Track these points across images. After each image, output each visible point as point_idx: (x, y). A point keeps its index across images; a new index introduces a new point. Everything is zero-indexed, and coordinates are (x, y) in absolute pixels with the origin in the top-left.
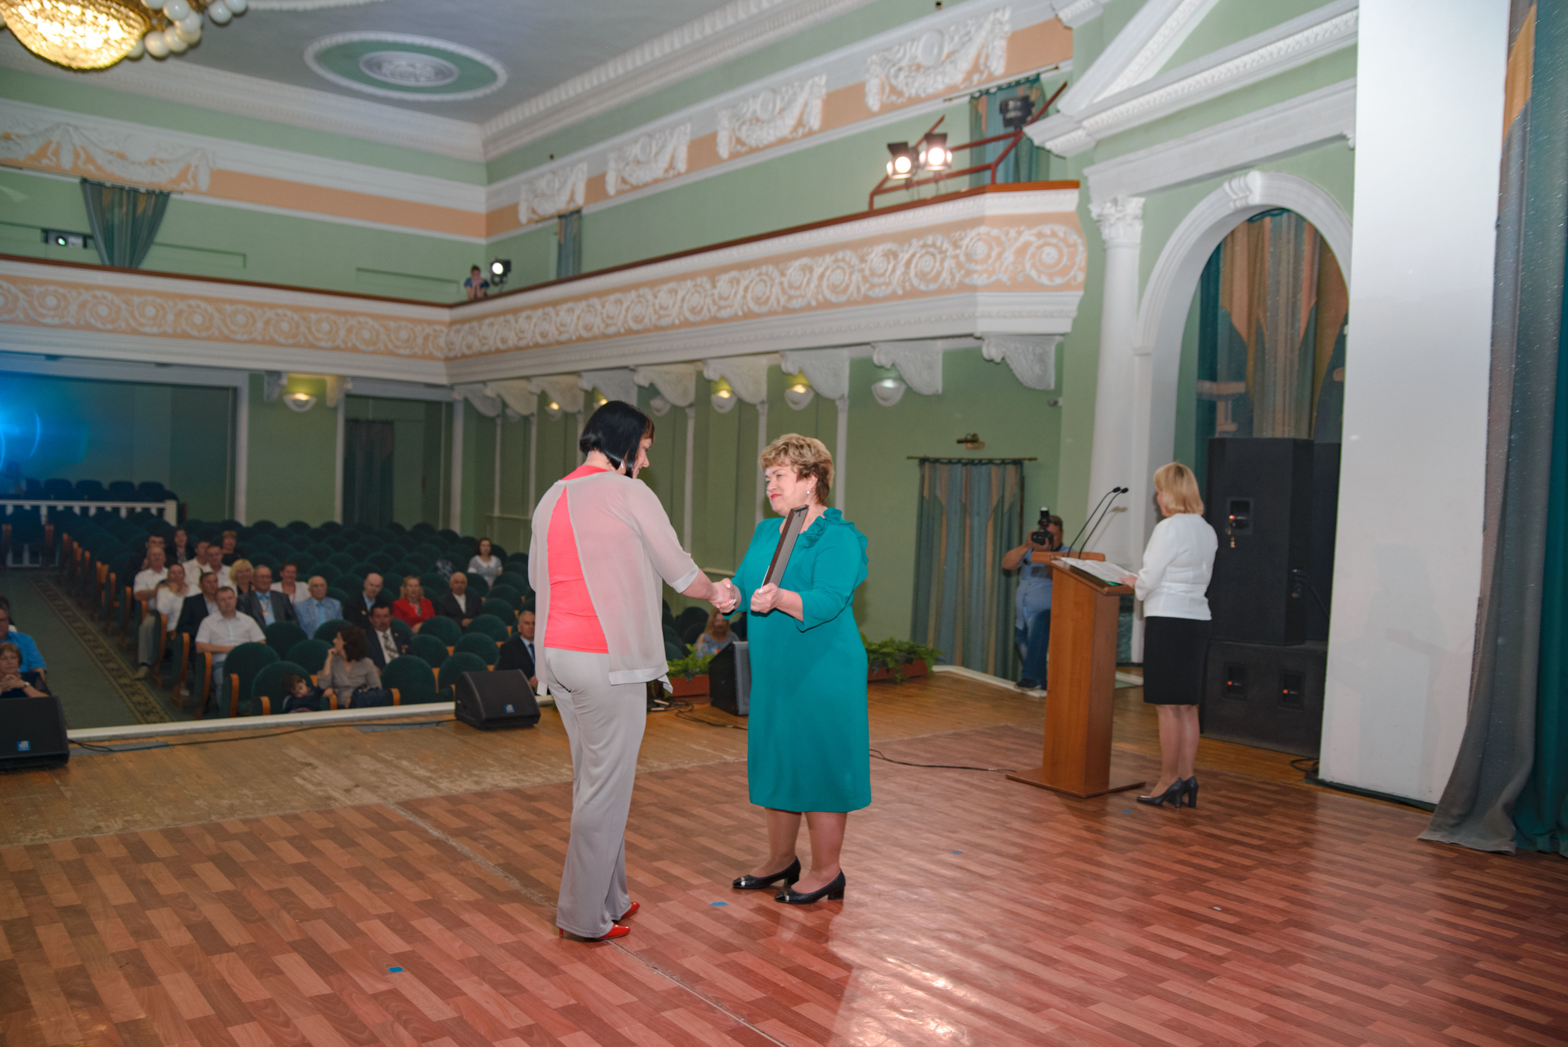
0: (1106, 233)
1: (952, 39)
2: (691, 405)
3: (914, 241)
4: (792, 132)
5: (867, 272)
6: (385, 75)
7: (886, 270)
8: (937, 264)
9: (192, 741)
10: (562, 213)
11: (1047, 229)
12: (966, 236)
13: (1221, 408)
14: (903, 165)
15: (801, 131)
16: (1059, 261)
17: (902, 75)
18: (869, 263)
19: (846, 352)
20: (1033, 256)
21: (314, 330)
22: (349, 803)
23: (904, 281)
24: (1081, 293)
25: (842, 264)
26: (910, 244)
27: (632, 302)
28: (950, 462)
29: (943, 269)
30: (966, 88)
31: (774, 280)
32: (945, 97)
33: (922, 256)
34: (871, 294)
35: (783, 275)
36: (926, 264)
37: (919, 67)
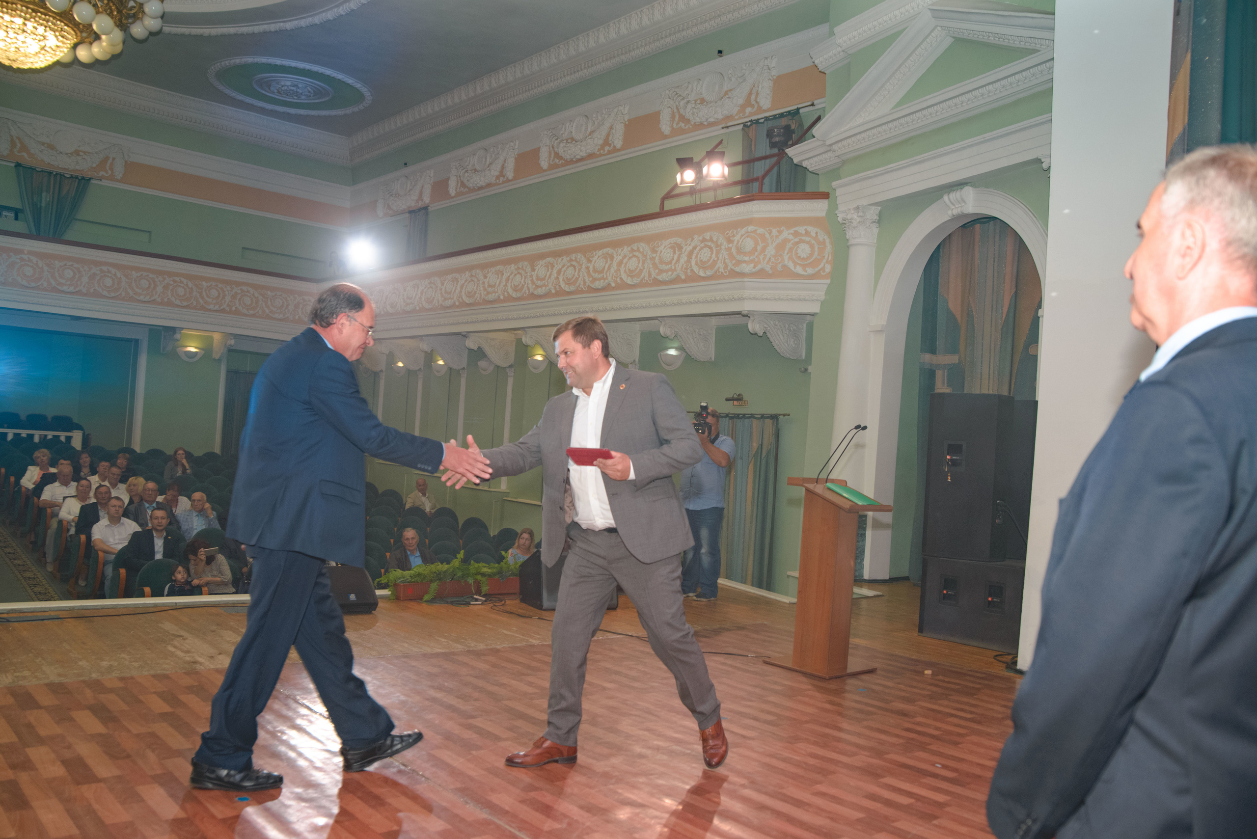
0: (850, 234)
1: (730, 79)
2: (511, 366)
3: (696, 237)
4: (599, 150)
5: (657, 261)
6: (273, 93)
7: (673, 259)
8: (714, 256)
9: (80, 616)
10: (411, 209)
11: (801, 230)
12: (737, 234)
13: (939, 374)
14: (689, 175)
15: (607, 148)
16: (811, 255)
17: (689, 106)
18: (659, 253)
19: (637, 326)
20: (791, 250)
21: (204, 294)
22: (212, 667)
23: (686, 269)
24: (828, 281)
25: (637, 254)
26: (693, 239)
27: (466, 281)
29: (718, 259)
30: (740, 118)
31: (581, 265)
32: (723, 126)
33: (702, 248)
34: (659, 278)
35: (589, 261)
36: (705, 255)
37: (703, 101)
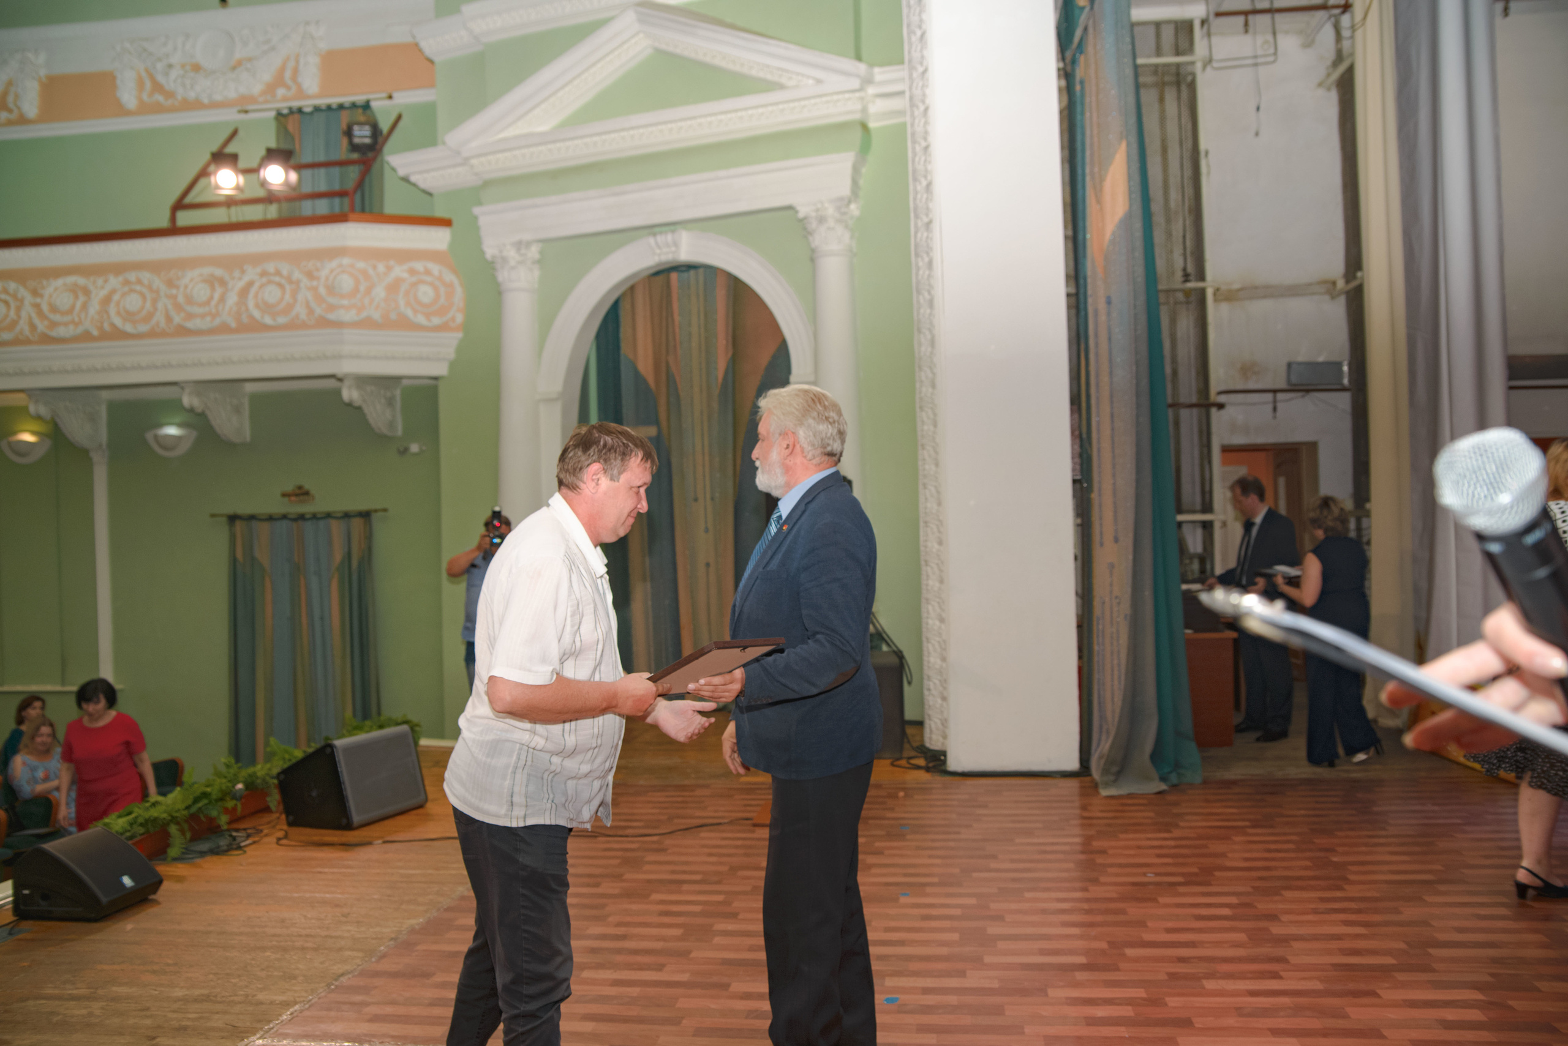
0: (502, 276)
1: (245, 43)
3: (249, 268)
5: (180, 299)
7: (212, 298)
8: (287, 296)
11: (419, 266)
12: (323, 267)
14: (230, 179)
16: (436, 300)
17: (174, 74)
18: (182, 289)
19: (101, 396)
20: (407, 293)
23: (239, 312)
24: (460, 335)
25: (138, 288)
26: (243, 272)
28: (271, 518)
29: (295, 301)
30: (266, 102)
31: (22, 301)
32: (239, 108)
33: (262, 286)
34: (190, 325)
35: (35, 293)
36: (272, 294)
37: (197, 68)
